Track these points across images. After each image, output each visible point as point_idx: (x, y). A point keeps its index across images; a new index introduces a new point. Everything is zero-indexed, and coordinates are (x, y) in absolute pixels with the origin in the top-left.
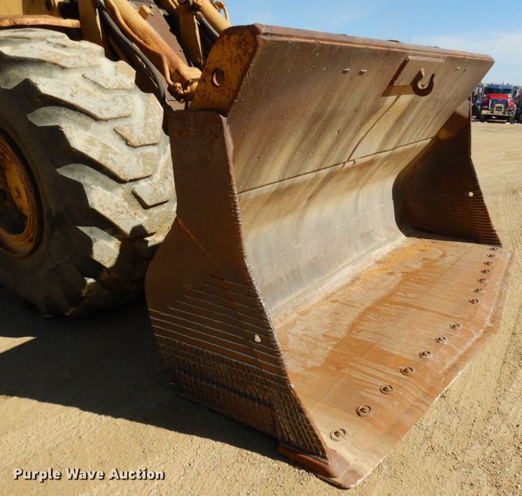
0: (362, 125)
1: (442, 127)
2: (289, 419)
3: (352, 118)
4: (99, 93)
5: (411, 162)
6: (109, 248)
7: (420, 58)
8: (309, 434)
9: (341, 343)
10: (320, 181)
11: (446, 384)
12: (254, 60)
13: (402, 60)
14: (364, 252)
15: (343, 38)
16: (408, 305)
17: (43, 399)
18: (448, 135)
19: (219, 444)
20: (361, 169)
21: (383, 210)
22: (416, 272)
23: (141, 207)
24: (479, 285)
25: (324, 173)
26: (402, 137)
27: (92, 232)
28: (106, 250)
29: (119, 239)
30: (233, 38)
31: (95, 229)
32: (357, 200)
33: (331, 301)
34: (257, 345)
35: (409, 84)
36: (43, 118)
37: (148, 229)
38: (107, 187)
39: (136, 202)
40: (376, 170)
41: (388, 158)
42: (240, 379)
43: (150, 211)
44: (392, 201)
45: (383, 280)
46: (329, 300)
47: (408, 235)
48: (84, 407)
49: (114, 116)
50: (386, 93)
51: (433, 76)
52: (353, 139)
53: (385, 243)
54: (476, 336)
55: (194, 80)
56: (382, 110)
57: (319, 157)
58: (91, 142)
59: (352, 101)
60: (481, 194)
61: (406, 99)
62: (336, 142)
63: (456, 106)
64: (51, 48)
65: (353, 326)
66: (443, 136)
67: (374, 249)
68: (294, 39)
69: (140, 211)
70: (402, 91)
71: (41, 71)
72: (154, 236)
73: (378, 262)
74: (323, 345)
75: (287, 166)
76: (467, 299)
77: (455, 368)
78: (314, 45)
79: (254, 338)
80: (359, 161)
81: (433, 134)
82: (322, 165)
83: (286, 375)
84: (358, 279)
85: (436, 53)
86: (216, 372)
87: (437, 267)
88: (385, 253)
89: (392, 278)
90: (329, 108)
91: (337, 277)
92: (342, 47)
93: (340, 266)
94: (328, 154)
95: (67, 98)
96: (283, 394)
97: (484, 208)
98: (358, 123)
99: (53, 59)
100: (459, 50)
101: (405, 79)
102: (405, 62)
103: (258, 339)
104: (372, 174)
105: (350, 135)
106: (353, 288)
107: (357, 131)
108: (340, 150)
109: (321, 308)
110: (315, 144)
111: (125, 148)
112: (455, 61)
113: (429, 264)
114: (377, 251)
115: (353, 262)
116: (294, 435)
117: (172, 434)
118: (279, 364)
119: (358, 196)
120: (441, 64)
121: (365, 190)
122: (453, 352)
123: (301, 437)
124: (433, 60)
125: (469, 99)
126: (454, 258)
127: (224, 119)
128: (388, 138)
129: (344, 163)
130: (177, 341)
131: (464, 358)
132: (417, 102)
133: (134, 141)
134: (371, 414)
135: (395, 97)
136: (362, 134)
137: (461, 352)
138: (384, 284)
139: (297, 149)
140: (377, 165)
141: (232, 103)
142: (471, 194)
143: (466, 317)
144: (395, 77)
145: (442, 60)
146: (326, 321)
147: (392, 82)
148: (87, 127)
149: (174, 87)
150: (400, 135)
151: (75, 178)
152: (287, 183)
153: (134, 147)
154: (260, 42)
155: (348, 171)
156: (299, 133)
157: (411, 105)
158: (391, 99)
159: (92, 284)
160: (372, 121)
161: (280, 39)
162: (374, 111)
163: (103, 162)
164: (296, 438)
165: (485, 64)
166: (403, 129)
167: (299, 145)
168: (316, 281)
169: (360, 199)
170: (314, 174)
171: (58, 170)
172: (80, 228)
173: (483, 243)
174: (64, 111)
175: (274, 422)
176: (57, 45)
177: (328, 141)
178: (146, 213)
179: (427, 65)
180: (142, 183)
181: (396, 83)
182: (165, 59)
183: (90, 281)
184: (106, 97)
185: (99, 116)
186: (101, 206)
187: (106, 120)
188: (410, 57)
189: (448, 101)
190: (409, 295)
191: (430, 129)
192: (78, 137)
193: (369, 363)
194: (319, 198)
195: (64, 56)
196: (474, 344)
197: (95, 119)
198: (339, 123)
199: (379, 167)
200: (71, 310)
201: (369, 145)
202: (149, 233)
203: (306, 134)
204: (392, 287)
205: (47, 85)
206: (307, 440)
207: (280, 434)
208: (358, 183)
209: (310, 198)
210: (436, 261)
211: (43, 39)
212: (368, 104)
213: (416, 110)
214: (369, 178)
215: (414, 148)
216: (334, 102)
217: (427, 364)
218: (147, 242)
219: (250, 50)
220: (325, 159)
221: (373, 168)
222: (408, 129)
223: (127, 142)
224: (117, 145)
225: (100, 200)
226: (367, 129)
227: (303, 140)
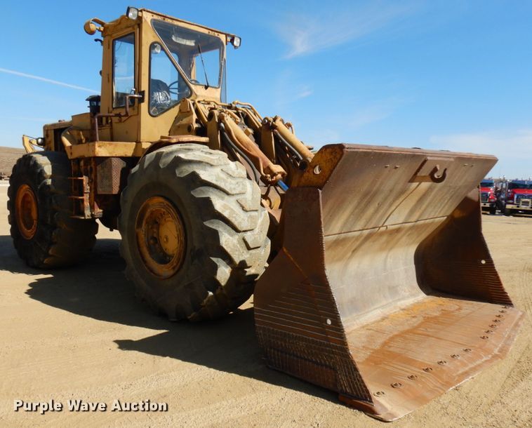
0: (394, 201)
1: (457, 208)
2: (347, 376)
3: (389, 195)
4: (229, 180)
5: (430, 235)
6: (225, 272)
7: (436, 159)
8: (360, 385)
9: (376, 351)
10: (363, 238)
11: (459, 381)
12: (341, 161)
13: (423, 160)
14: (391, 301)
15: (386, 149)
16: (429, 336)
17: (185, 359)
18: (461, 215)
19: (298, 392)
20: (391, 234)
21: (406, 271)
22: (436, 318)
23: (246, 248)
24: (490, 329)
25: (366, 232)
26: (423, 212)
27: (218, 261)
28: (224, 274)
29: (232, 268)
30: (328, 150)
31: (220, 259)
32: (385, 261)
33: (367, 329)
34: (329, 327)
35: (428, 174)
36: (200, 193)
37: (248, 263)
38: (230, 234)
39: (244, 245)
40: (402, 237)
41: (411, 228)
42: (314, 351)
43: (251, 251)
44: (414, 266)
45: (407, 320)
46: (365, 328)
47: (428, 294)
48: (210, 366)
49: (238, 192)
50: (412, 181)
51: (445, 170)
52: (387, 210)
53: (408, 297)
54: (485, 359)
55: (279, 173)
56: (409, 192)
57: (365, 221)
58: (225, 207)
59: (389, 184)
60: (492, 262)
61: (425, 185)
62: (376, 211)
63: (467, 193)
64: (203, 154)
65: (385, 344)
66: (457, 215)
67: (399, 300)
68: (361, 150)
69: (246, 251)
70: (423, 179)
71: (200, 167)
72: (250, 269)
73: (403, 310)
74: (364, 352)
75: (345, 224)
76: (479, 336)
77: (466, 374)
78: (370, 153)
79: (326, 321)
80: (391, 228)
81: (449, 213)
82: (365, 226)
83: (347, 345)
84: (387, 318)
85: (448, 155)
86: (297, 348)
87: (454, 316)
88: (408, 304)
89: (414, 320)
90: (375, 189)
91: (370, 315)
92: (385, 153)
93: (372, 308)
94: (370, 219)
95: (214, 182)
96: (344, 359)
97: (496, 274)
98: (391, 200)
99: (206, 161)
100: (466, 152)
101: (425, 171)
102: (425, 161)
103: (329, 322)
104: (399, 240)
105: (385, 207)
106: (384, 323)
107: (391, 205)
108: (378, 216)
109: (360, 332)
110: (363, 211)
111: (242, 211)
112: (463, 160)
113: (446, 313)
114: (402, 302)
115: (383, 307)
116: (350, 387)
117: (268, 385)
118: (343, 338)
119: (387, 256)
120: (452, 162)
121: (391, 253)
122: (465, 365)
123: (355, 388)
124: (446, 159)
125: (478, 187)
126: (468, 311)
127: (320, 191)
128: (412, 212)
129: (380, 228)
130: (272, 328)
131: (474, 369)
132: (434, 187)
133: (247, 208)
134: (401, 388)
135: (418, 183)
136: (393, 208)
137: (471, 366)
138: (409, 322)
139: (352, 213)
140: (402, 233)
141: (326, 182)
142: (483, 262)
143: (477, 346)
144: (418, 170)
145: (452, 160)
146: (364, 339)
147: (416, 174)
148: (223, 199)
149: (266, 177)
150: (421, 211)
151: (214, 227)
152: (343, 235)
153: (247, 211)
154: (345, 152)
155: (382, 234)
156: (355, 202)
157: (430, 189)
158: (415, 184)
159: (212, 296)
160: (401, 199)
161: (354, 150)
162: (402, 192)
163: (230, 219)
164: (351, 390)
165: (490, 162)
166: (424, 206)
167: (354, 211)
168: (354, 315)
169: (389, 260)
170: (360, 232)
171: (204, 223)
172: (212, 258)
173: (496, 303)
174: (211, 189)
175: (336, 380)
176: (206, 153)
177: (371, 210)
178: (248, 253)
179: (441, 162)
180: (249, 233)
181: (418, 174)
182: (260, 160)
183: (211, 293)
184: (234, 182)
185: (230, 192)
186: (226, 245)
187: (233, 195)
188: (429, 158)
189: (460, 188)
190: (429, 330)
191: (445, 210)
192: (219, 204)
193: (399, 364)
194: (360, 252)
195: (212, 159)
196: (483, 362)
197: (228, 194)
198: (380, 198)
199: (404, 234)
200: (193, 314)
201: (397, 216)
202: (248, 265)
203: (359, 203)
204: (415, 325)
205: (205, 175)
206: (359, 390)
207: (339, 388)
208: (388, 246)
209: (354, 251)
210: (453, 312)
211: (199, 150)
212: (399, 187)
213: (433, 193)
214: (396, 243)
215: (432, 223)
216: (377, 185)
217: (444, 368)
218: (246, 272)
219: (338, 156)
220: (368, 222)
221: (399, 235)
222: (427, 206)
223: (243, 208)
224: (238, 209)
225: (226, 241)
226: (397, 205)
227: (356, 208)
